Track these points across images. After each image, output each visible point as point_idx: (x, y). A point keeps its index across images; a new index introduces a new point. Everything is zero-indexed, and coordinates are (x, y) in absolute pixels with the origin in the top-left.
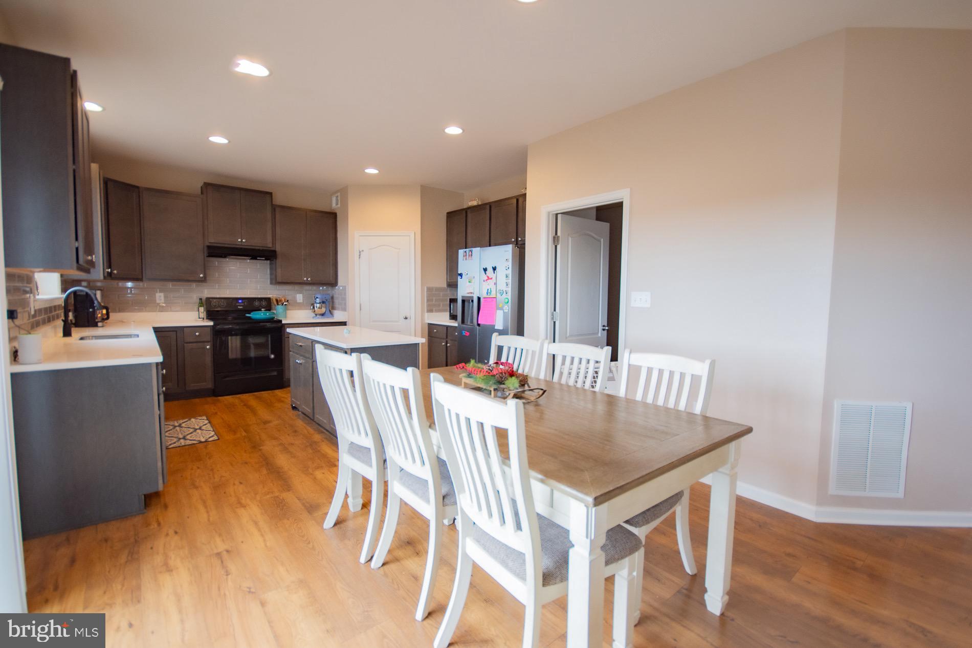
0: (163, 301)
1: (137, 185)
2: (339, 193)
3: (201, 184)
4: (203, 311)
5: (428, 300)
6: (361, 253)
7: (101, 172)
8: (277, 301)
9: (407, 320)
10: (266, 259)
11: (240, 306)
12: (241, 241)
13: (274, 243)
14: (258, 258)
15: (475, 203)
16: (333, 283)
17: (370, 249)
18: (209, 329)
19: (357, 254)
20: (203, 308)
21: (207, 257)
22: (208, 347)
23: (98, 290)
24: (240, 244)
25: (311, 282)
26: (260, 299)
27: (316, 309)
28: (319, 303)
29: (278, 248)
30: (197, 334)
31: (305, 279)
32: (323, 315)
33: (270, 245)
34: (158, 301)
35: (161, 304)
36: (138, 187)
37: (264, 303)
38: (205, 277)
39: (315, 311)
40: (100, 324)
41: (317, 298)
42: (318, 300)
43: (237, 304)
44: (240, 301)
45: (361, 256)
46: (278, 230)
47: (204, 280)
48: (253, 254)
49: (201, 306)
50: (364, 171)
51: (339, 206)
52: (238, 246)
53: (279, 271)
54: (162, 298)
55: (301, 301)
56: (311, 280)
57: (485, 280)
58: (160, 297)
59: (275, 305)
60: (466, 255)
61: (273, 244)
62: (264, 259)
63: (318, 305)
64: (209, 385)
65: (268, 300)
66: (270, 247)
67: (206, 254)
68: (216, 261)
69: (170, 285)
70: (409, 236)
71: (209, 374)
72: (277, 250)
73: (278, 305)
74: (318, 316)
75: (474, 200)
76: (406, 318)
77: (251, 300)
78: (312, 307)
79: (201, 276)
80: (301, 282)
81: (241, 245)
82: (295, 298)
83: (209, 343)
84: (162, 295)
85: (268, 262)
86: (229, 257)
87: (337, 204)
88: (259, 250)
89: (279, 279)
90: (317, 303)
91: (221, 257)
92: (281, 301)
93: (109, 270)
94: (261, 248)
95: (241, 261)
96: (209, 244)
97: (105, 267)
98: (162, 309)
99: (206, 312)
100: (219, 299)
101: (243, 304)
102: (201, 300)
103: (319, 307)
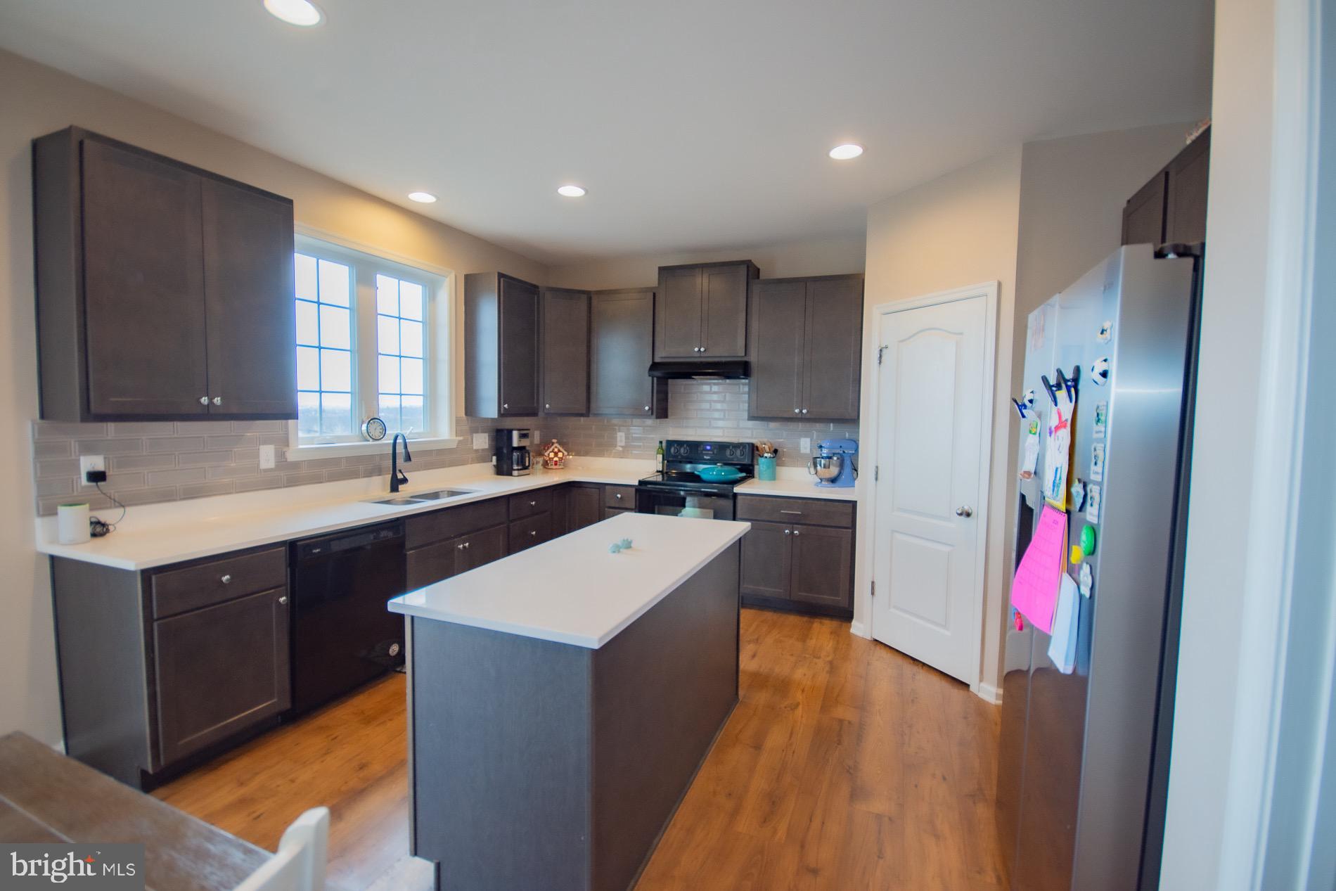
6: (884, 352)
9: (968, 519)
11: (708, 455)
12: (700, 349)
13: (746, 347)
16: (852, 419)
17: (900, 341)
18: (634, 489)
19: (876, 354)
20: (661, 456)
24: (699, 355)
25: (808, 416)
26: (737, 446)
27: (819, 467)
28: (825, 458)
29: (753, 358)
30: (619, 496)
31: (797, 411)
32: (833, 481)
33: (740, 354)
34: (619, 444)
36: (588, 292)
37: (741, 452)
39: (817, 474)
41: (824, 447)
42: (825, 452)
43: (704, 452)
44: (710, 448)
45: (883, 358)
49: (660, 453)
50: (828, 155)
52: (696, 360)
53: (754, 397)
54: (624, 439)
56: (809, 412)
57: (1053, 427)
58: (621, 438)
60: (1037, 332)
61: (746, 352)
63: (823, 461)
66: (740, 357)
70: (986, 295)
72: (750, 359)
74: (823, 482)
76: (967, 514)
77: (721, 446)
78: (814, 466)
79: (646, 408)
80: (791, 415)
81: (700, 357)
82: (798, 444)
84: (623, 435)
88: (724, 363)
90: (823, 457)
97: (502, 402)
98: (622, 455)
99: (665, 463)
100: (680, 443)
101: (711, 453)
102: (661, 442)
103: (824, 465)
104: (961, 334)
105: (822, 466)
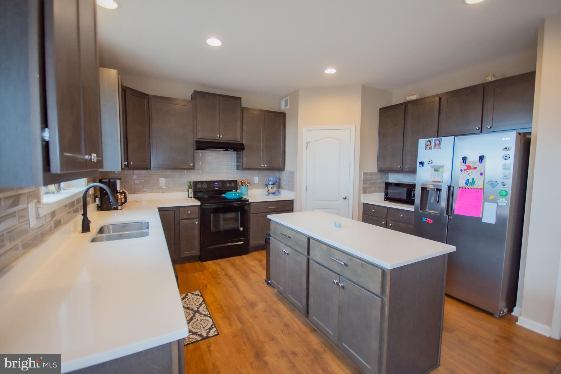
0: (164, 184)
1: (147, 93)
2: (289, 97)
3: (191, 92)
4: (191, 191)
5: (364, 183)
6: (308, 144)
7: (120, 76)
8: (242, 183)
9: (345, 200)
10: (234, 151)
11: (217, 187)
12: (219, 136)
13: (242, 137)
14: (229, 150)
15: (414, 97)
16: (281, 169)
17: (316, 141)
18: (197, 207)
19: (304, 145)
20: (191, 189)
21: (196, 149)
22: (196, 222)
23: (118, 179)
25: (266, 168)
26: (230, 182)
28: (272, 184)
30: (189, 212)
31: (263, 165)
32: (274, 193)
33: (239, 139)
34: (161, 185)
35: (163, 187)
36: (148, 95)
37: (233, 185)
38: (194, 166)
39: (268, 191)
40: (119, 208)
41: (270, 180)
42: (271, 182)
43: (214, 186)
44: (216, 183)
45: (308, 146)
46: (245, 127)
47: (193, 168)
48: (225, 146)
49: (190, 188)
50: (324, 71)
51: (288, 106)
53: (245, 160)
54: (164, 182)
55: (257, 182)
56: (267, 166)
57: (463, 169)
58: (162, 181)
59: (240, 186)
60: (430, 145)
61: (241, 139)
62: (233, 150)
63: (271, 186)
64: (196, 252)
65: (235, 182)
66: (239, 141)
67: (195, 147)
68: (200, 153)
69: (169, 172)
70: (350, 129)
71: (197, 243)
72: (244, 143)
73: (242, 186)
74: (270, 194)
75: (414, 95)
76: (346, 198)
77: (223, 182)
78: (267, 188)
79: (191, 165)
80: (260, 167)
81: (219, 140)
82: (254, 180)
83: (197, 220)
84: (163, 179)
85: (236, 152)
86: (209, 149)
87: (286, 105)
88: (232, 143)
89: (245, 166)
90: (270, 184)
91: (203, 149)
92: (244, 183)
93: (126, 163)
94: (233, 142)
95: (217, 152)
96: (197, 140)
98: (164, 191)
99: (193, 192)
100: (202, 182)
101: (218, 186)
102: (190, 182)
103: (271, 187)
104: (341, 140)
105: (271, 188)
